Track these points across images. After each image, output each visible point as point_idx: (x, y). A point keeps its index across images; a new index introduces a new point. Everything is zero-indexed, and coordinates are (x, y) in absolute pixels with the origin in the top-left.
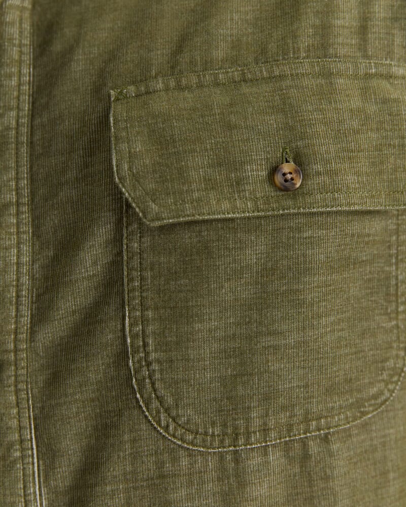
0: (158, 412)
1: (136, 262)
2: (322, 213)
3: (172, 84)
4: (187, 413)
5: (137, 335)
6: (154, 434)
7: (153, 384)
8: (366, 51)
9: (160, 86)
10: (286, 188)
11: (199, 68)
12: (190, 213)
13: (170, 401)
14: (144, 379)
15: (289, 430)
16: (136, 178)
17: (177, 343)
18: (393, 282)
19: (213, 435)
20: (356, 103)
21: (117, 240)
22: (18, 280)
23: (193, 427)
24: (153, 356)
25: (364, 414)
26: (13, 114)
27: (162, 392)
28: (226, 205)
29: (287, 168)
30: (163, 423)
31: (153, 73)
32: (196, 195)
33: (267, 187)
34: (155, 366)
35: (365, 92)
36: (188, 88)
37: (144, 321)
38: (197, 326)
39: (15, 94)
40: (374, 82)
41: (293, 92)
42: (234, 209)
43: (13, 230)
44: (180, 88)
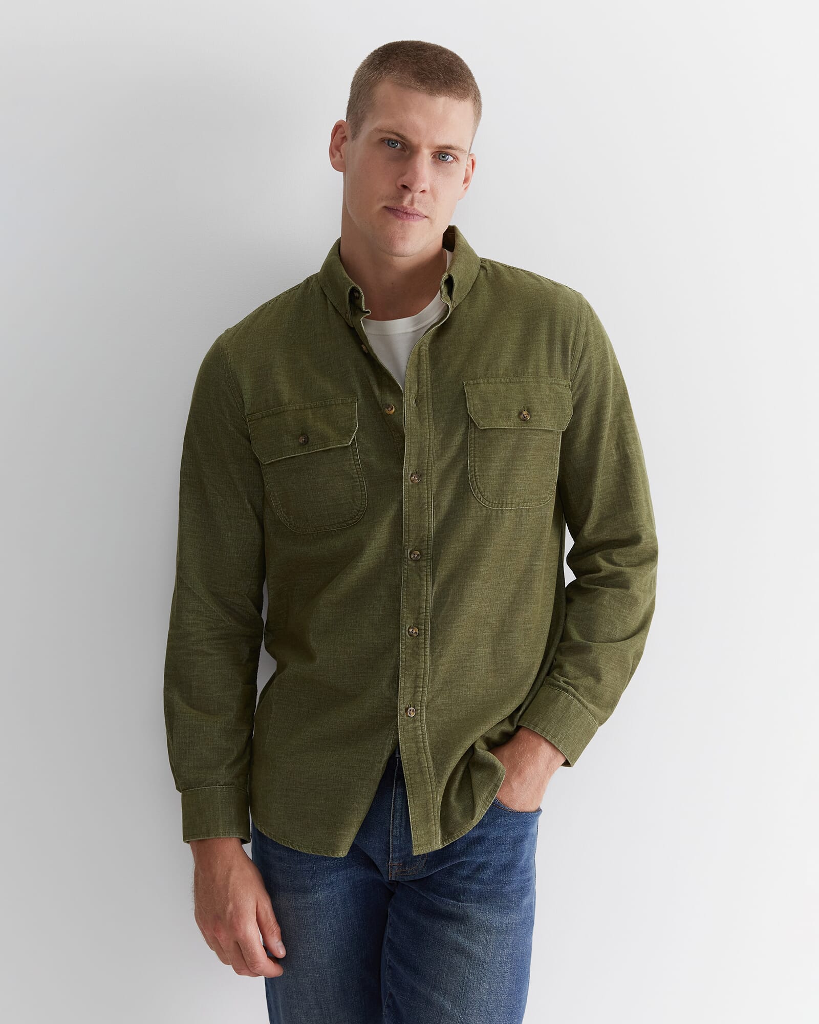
0: (478, 493)
1: (472, 441)
2: (535, 429)
3: (486, 381)
4: (487, 495)
5: (472, 466)
6: (476, 501)
7: (477, 483)
8: (551, 375)
9: (482, 382)
10: (524, 420)
11: (494, 376)
12: (494, 426)
13: (482, 489)
14: (473, 482)
15: (518, 505)
16: (476, 412)
17: (486, 470)
18: (554, 458)
19: (495, 503)
20: (548, 393)
21: (466, 433)
22: (429, 444)
23: (488, 499)
24: (477, 474)
25: (540, 504)
26: (425, 387)
27: (479, 486)
28: (505, 423)
29: (525, 413)
30: (479, 497)
31: (478, 377)
32: (495, 420)
33: (518, 419)
34: (478, 477)
35: (550, 389)
36: (491, 383)
37: (475, 461)
38: (493, 464)
39: (426, 381)
40: (553, 386)
41: (527, 387)
42: (507, 425)
43: (428, 427)
44: (488, 383)
